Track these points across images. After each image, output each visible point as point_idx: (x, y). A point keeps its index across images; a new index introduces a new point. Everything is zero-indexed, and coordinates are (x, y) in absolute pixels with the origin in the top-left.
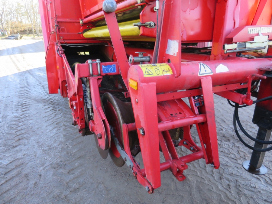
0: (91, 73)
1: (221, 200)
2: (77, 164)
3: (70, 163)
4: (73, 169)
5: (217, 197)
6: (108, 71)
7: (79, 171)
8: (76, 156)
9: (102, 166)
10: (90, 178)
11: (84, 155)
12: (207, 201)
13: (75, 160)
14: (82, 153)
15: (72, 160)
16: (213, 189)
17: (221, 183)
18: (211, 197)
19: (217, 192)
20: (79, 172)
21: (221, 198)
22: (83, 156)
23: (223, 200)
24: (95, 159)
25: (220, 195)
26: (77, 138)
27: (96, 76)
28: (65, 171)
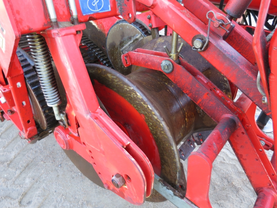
0: (53, 16)
1: (239, 173)
2: (27, 181)
3: (14, 182)
4: (26, 194)
5: (233, 170)
6: (93, 8)
7: (37, 193)
8: (20, 166)
9: (71, 172)
10: (63, 201)
11: (34, 159)
12: (227, 179)
13: (21, 173)
14: (28, 156)
15: (16, 175)
16: (224, 160)
17: (228, 149)
18: (228, 173)
19: (231, 163)
20: (39, 196)
21: (238, 169)
22: (32, 161)
23: (240, 172)
24: (54, 161)
25: (235, 165)
26: (6, 130)
27: (67, 24)
28: (12, 202)
